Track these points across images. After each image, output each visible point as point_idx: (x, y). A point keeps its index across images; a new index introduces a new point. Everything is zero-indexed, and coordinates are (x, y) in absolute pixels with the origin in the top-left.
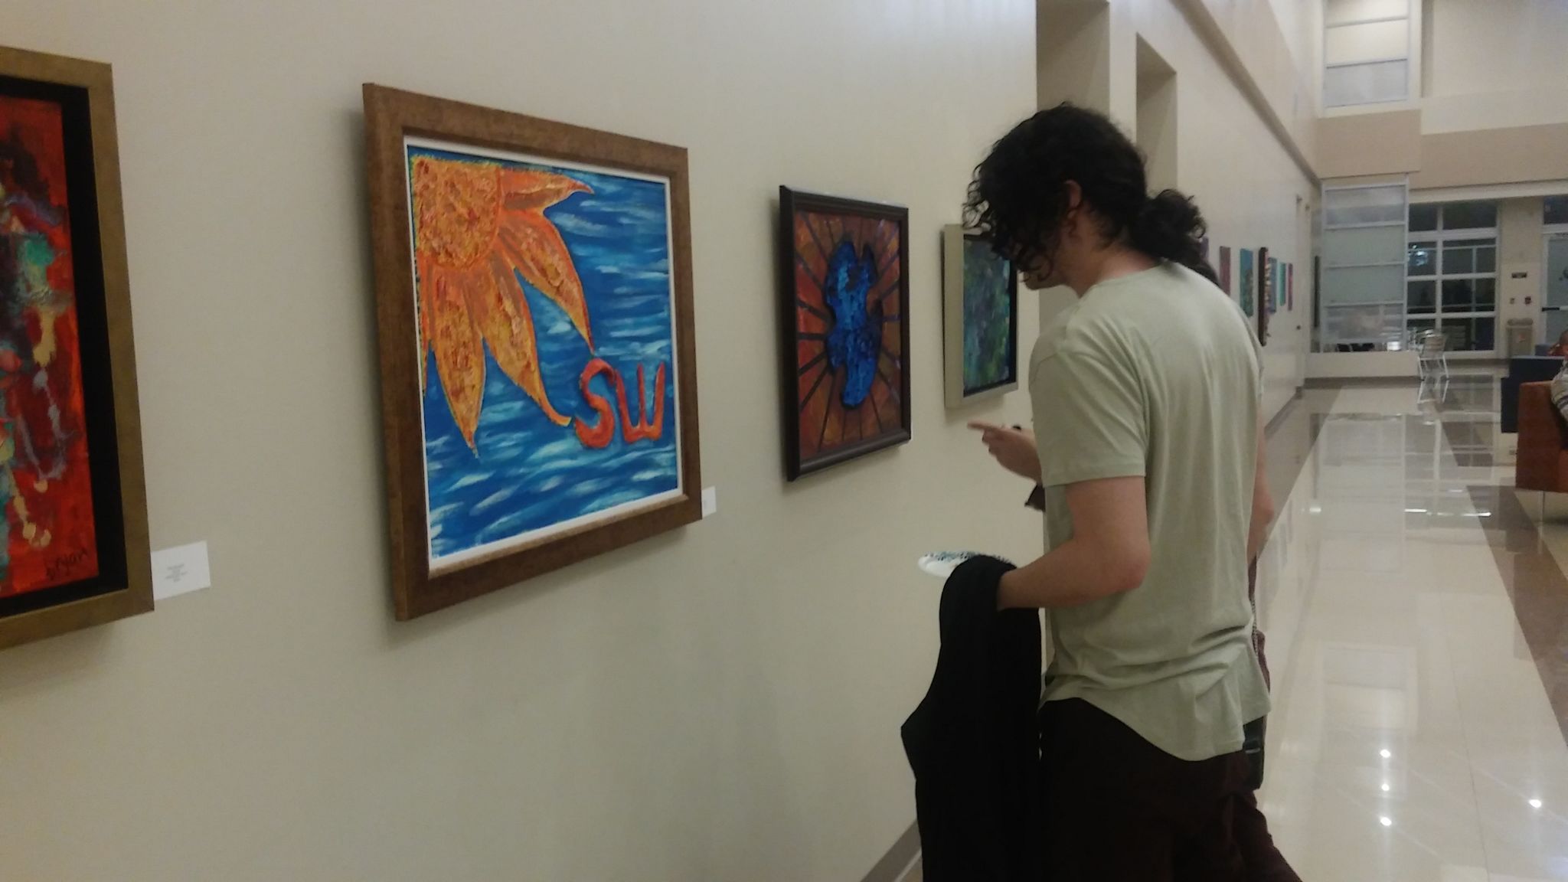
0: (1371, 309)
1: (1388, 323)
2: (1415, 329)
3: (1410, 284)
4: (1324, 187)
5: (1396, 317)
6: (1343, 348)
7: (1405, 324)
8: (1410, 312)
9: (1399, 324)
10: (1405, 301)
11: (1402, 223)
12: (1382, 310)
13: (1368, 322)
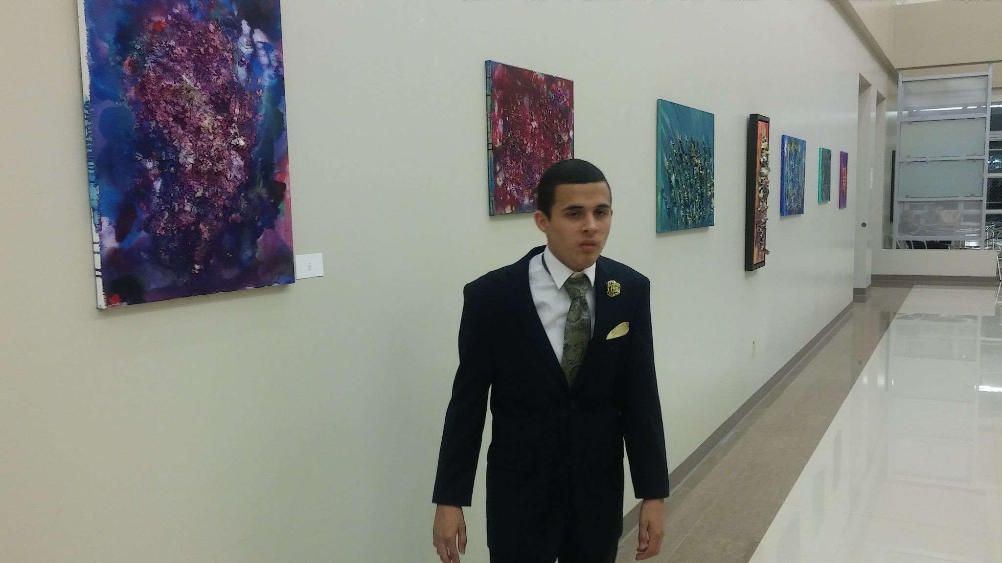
0: (951, 205)
1: (967, 218)
2: (994, 224)
3: (989, 179)
4: (901, 78)
5: (974, 212)
6: (919, 245)
7: (984, 218)
8: (989, 207)
9: (978, 219)
10: (984, 198)
11: (984, 115)
12: (961, 206)
13: (947, 217)
